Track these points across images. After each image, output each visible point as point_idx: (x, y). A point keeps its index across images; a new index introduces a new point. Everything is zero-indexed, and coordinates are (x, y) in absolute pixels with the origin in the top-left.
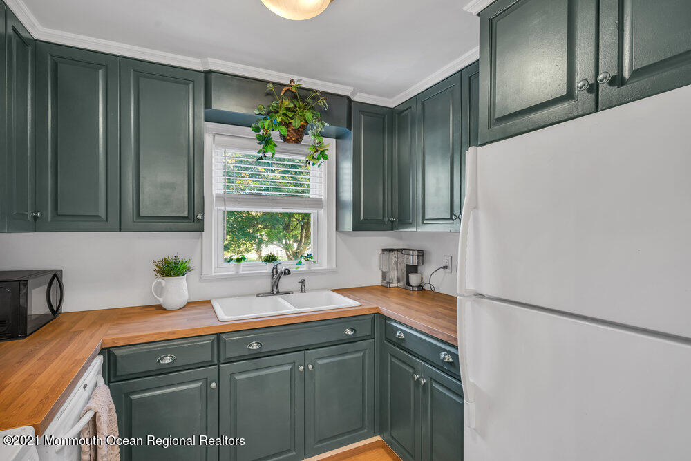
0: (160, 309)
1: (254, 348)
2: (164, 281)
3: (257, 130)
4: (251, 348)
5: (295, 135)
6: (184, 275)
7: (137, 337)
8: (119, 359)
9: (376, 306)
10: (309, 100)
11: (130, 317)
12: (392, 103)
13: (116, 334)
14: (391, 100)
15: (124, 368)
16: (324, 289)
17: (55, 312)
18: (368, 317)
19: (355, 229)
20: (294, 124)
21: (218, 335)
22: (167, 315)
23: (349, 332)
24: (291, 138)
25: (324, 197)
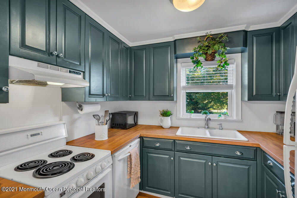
0: (161, 127)
1: (188, 149)
2: (163, 118)
3: (193, 58)
4: (187, 148)
5: (210, 57)
6: (169, 116)
7: (149, 135)
8: (145, 141)
9: (258, 143)
10: (218, 39)
11: (152, 129)
12: (279, 24)
13: (144, 133)
14: (278, 22)
15: (146, 144)
16: (234, 130)
17: (136, 124)
18: (253, 148)
19: (249, 99)
20: (208, 52)
21: (174, 140)
22: (162, 130)
23: (239, 154)
24: (209, 59)
25: (234, 84)
